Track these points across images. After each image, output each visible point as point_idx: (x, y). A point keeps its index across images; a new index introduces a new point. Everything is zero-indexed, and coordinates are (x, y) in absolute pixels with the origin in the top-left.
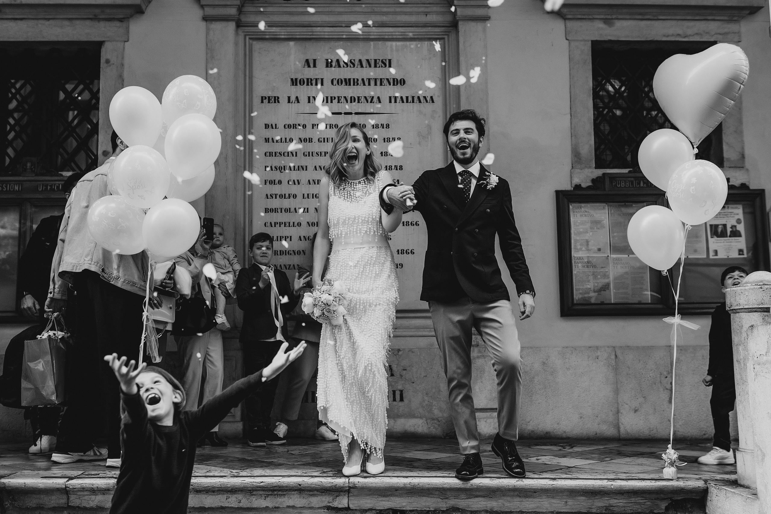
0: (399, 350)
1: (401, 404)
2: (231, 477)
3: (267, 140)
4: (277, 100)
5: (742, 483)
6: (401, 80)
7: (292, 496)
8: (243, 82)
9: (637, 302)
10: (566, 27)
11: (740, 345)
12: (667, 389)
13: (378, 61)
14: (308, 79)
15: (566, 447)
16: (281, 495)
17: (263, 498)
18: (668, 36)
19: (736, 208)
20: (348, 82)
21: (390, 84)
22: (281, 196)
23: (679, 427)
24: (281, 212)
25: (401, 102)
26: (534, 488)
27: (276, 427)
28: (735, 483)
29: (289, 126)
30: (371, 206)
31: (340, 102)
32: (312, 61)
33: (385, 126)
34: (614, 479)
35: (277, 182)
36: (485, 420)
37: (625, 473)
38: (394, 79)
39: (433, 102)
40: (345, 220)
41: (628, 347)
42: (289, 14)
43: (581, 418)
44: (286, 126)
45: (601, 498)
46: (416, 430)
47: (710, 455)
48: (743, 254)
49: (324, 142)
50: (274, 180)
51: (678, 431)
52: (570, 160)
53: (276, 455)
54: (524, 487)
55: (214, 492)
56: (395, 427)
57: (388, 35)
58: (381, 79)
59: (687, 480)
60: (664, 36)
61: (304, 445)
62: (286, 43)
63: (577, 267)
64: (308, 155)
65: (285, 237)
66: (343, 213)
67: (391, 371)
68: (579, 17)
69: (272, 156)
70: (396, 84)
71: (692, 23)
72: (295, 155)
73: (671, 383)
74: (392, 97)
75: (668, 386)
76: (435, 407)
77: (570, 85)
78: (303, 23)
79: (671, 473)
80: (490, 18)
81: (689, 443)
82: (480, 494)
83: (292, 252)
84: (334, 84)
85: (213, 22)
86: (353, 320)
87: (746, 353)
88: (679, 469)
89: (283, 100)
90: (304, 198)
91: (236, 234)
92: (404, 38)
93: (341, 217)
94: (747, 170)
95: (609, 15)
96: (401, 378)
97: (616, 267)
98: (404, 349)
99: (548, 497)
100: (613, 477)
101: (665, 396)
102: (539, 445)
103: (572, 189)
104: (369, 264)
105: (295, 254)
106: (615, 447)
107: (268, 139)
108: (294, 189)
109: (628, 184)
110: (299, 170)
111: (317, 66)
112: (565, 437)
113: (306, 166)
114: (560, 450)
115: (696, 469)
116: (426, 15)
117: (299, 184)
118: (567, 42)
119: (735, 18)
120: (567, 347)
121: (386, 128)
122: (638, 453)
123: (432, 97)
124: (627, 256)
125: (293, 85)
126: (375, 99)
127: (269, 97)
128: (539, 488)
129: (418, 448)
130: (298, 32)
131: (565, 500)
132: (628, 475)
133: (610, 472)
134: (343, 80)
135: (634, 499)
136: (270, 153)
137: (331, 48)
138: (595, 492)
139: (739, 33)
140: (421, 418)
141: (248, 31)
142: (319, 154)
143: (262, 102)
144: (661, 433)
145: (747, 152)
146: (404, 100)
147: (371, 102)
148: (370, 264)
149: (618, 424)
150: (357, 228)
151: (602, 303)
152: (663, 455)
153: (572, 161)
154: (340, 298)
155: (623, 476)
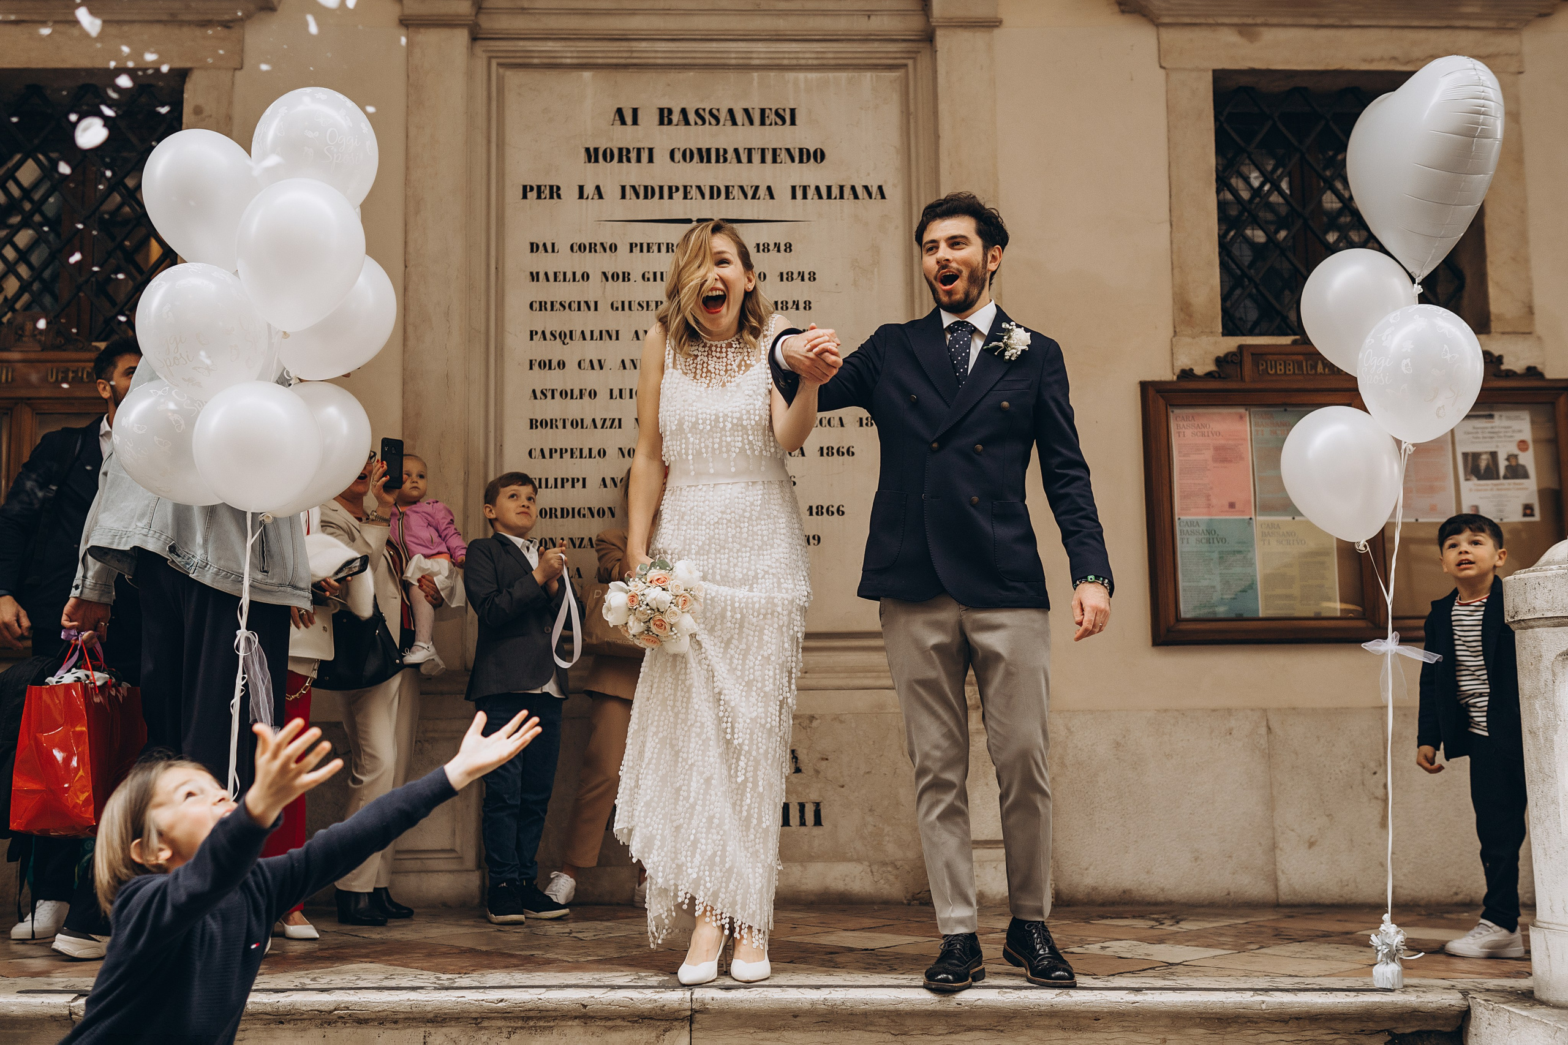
0: (812, 718)
1: (817, 831)
2: (435, 989)
3: (534, 277)
4: (555, 192)
5: (1544, 997)
6: (815, 152)
7: (567, 1031)
8: (484, 156)
9: (1312, 615)
10: (1159, 43)
11: (1536, 697)
12: (1377, 798)
13: (767, 111)
14: (620, 150)
15: (1165, 921)
16: (544, 1027)
17: (505, 1034)
18: (1372, 61)
19: (1517, 418)
20: (704, 156)
21: (793, 161)
22: (564, 394)
23: (1402, 878)
24: (564, 427)
25: (816, 197)
26: (1094, 1009)
27: (550, 883)
28: (1528, 997)
29: (582, 248)
30: (751, 393)
31: (689, 197)
32: (630, 112)
33: (782, 248)
34: (1266, 990)
35: (554, 364)
36: (994, 864)
37: (1290, 976)
38: (801, 150)
39: (883, 197)
40: (696, 423)
41: (1294, 709)
42: (580, 14)
43: (1196, 859)
44: (576, 248)
45: (1238, 1031)
46: (848, 888)
47: (1474, 936)
48: (1532, 515)
49: (655, 280)
50: (550, 361)
51: (1401, 887)
52: (1171, 318)
53: (544, 942)
54: (1072, 1008)
55: (396, 1022)
56: (804, 881)
57: (789, 58)
58: (774, 150)
59: (1424, 992)
60: (1365, 60)
61: (608, 920)
62: (575, 74)
63: (1185, 541)
64: (620, 308)
65: (573, 479)
66: (690, 408)
67: (796, 762)
68: (1187, 20)
69: (546, 309)
70: (805, 160)
71: (1422, 35)
72: (592, 308)
73: (1385, 786)
74: (797, 188)
75: (1380, 792)
76: (887, 838)
77: (1170, 163)
78: (610, 32)
79: (1390, 976)
80: (1001, 22)
81: (1423, 913)
82: (977, 1023)
83: (587, 512)
84: (676, 160)
85: (422, 30)
86: (712, 643)
87: (1551, 715)
88: (1406, 966)
89: (569, 193)
90: (611, 397)
91: (467, 473)
92: (824, 65)
93: (686, 418)
94: (1539, 338)
95: (1248, 16)
96: (817, 777)
97: (1266, 543)
98: (822, 716)
99: (1125, 1029)
100: (1265, 986)
101: (1372, 812)
102: (1107, 918)
103: (1175, 378)
104: (746, 520)
105: (593, 516)
106: (1269, 920)
107: (538, 273)
108: (591, 379)
109: (1291, 367)
110: (601, 339)
111: (639, 121)
112: (1163, 900)
113: (617, 332)
114: (1152, 927)
115: (1442, 967)
116: (869, 17)
117: (601, 368)
118: (1162, 72)
119: (1512, 25)
120: (1166, 711)
121: (785, 250)
122: (1319, 933)
123: (880, 188)
124: (1290, 518)
125: (590, 161)
126: (762, 192)
127: (539, 187)
128: (1106, 1010)
129: (850, 925)
130: (601, 51)
131: (1162, 1036)
132: (1297, 980)
133: (1258, 974)
134: (695, 152)
135: (1309, 1033)
136: (540, 303)
137: (669, 85)
138: (1227, 1019)
139: (1518, 54)
140: (859, 860)
141: (496, 49)
142: (645, 305)
143: (525, 197)
144: (1365, 892)
145: (1538, 302)
146: (825, 193)
147: (754, 197)
148: (750, 518)
149: (1275, 873)
150: (721, 441)
151: (1240, 618)
152: (1373, 937)
153: (1174, 320)
154: (685, 599)
155: (1287, 983)
